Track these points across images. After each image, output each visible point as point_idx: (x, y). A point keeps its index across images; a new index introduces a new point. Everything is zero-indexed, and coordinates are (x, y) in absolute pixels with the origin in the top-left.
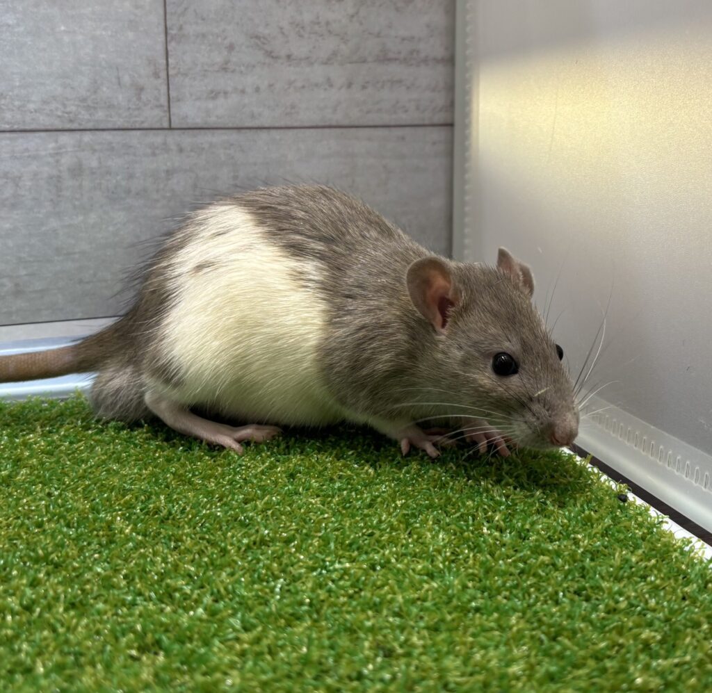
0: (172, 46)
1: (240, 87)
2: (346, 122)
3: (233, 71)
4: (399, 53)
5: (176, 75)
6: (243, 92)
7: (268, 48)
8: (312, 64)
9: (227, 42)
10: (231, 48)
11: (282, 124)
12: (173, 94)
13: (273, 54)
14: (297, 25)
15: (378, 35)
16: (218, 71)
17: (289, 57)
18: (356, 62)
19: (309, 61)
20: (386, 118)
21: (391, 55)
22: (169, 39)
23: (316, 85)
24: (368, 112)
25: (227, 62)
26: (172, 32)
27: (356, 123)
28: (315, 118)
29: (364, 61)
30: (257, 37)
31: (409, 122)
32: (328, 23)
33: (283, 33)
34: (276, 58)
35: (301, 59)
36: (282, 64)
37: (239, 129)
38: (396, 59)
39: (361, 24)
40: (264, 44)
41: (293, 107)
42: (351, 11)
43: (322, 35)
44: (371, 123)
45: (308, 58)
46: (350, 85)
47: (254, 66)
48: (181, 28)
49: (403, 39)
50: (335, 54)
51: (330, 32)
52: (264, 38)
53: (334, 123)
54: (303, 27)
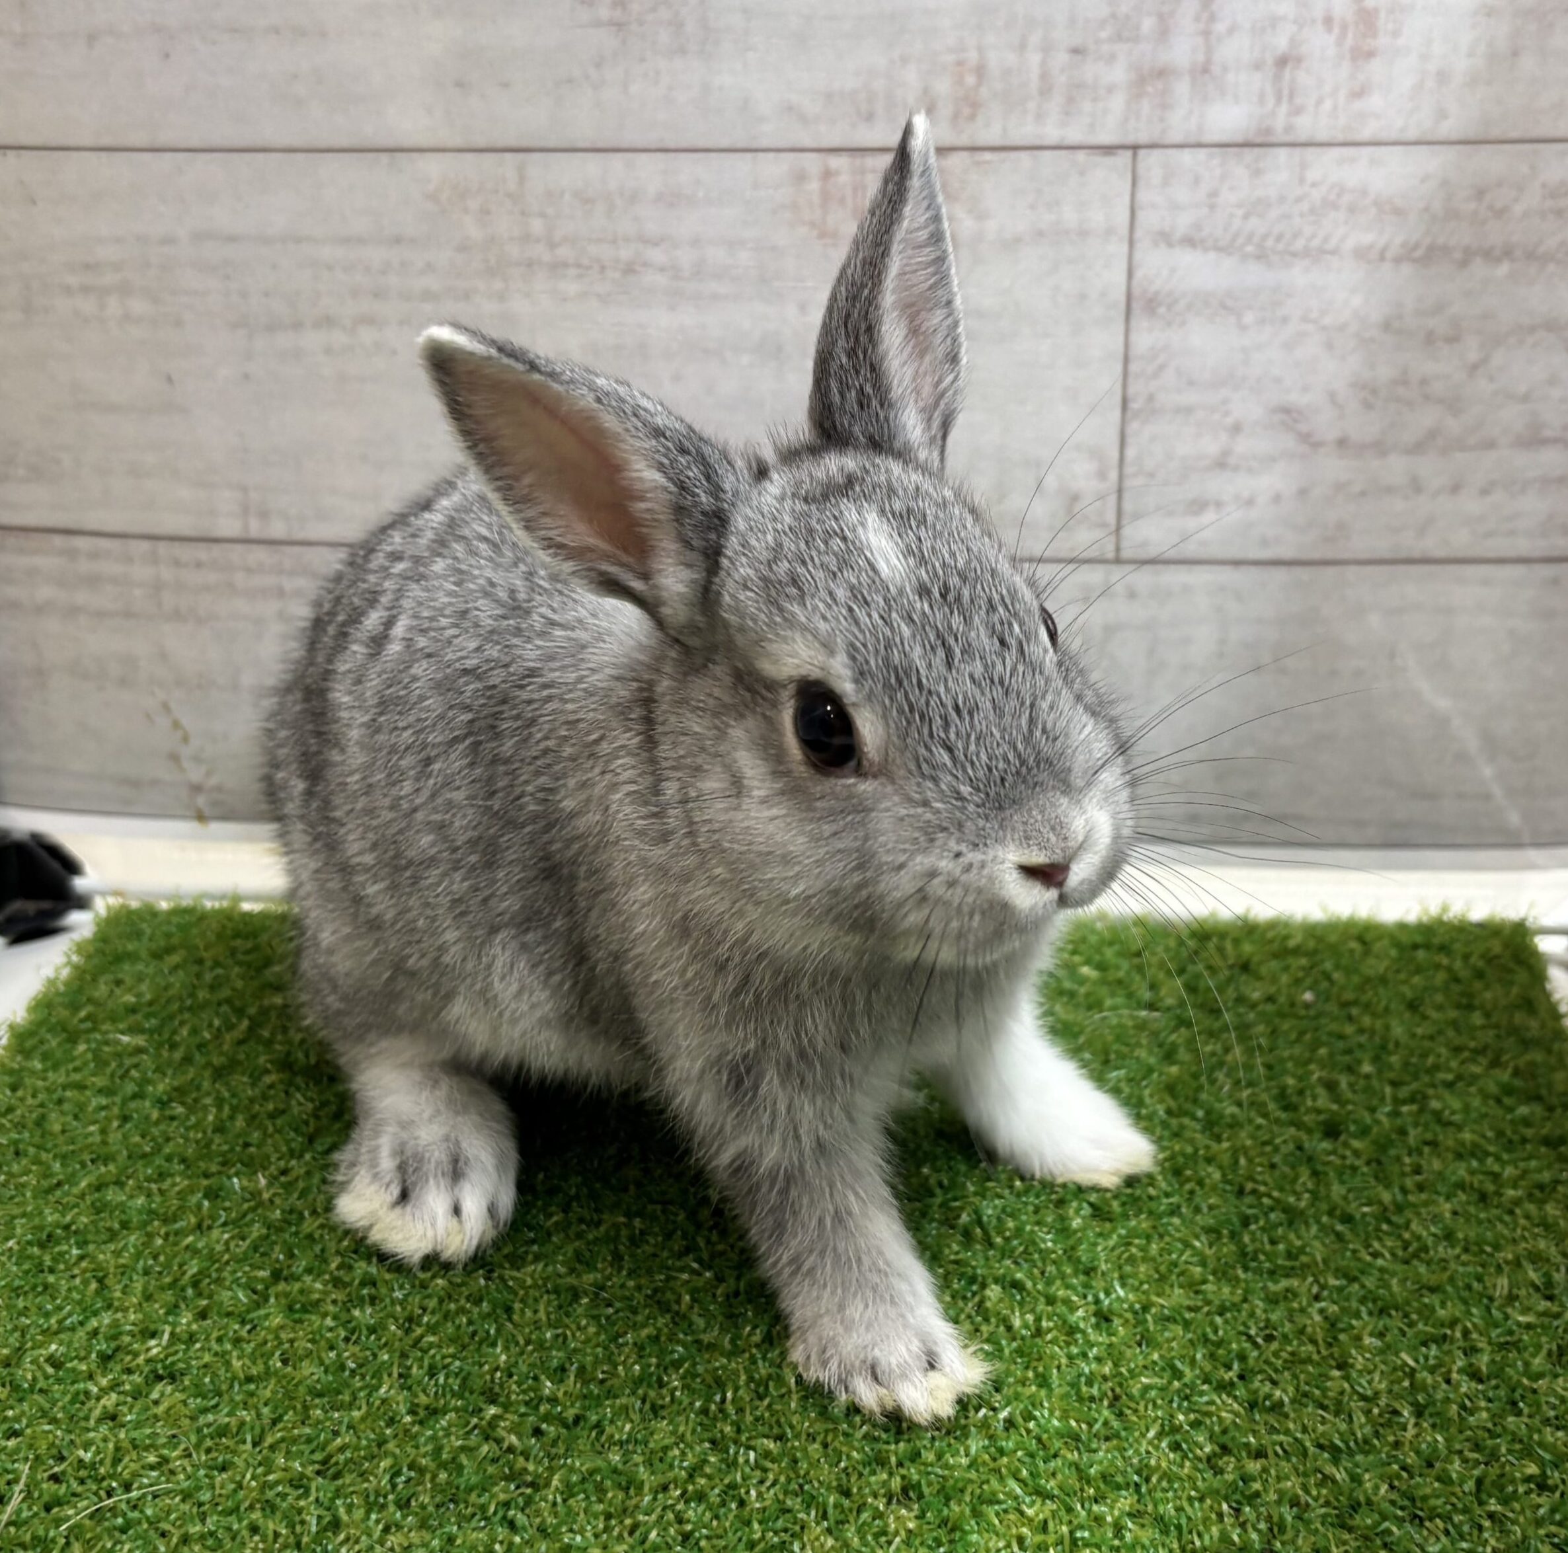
0: (1134, 426)
1: (1245, 497)
2: (1440, 554)
3: (1236, 469)
5: (1135, 475)
6: (1251, 502)
7: (1303, 428)
8: (1384, 453)
9: (1229, 420)
10: (1236, 429)
11: (1316, 555)
12: (1128, 506)
13: (1312, 440)
14: (1365, 387)
15: (1525, 398)
16: (1208, 470)
17: (1341, 442)
18: (1473, 448)
19: (1380, 448)
20: (1523, 546)
21: (1548, 433)
22: (1129, 414)
23: (1390, 490)
24: (1489, 534)
25: (1226, 453)
26: (1134, 406)
27: (1460, 554)
28: (1382, 546)
29: (1490, 445)
30: (1286, 410)
32: (1424, 382)
33: (1334, 403)
34: (1316, 445)
35: (1363, 447)
36: (1326, 455)
37: (1237, 563)
38: (1555, 441)
39: (1492, 379)
40: (1296, 421)
41: (1340, 528)
42: (1473, 356)
43: (1410, 404)
44: (1491, 554)
45: (1375, 444)
46: (1455, 489)
47: (1274, 460)
48: (1150, 399)
50: (1432, 434)
51: (1427, 397)
52: (1299, 412)
53: (1417, 555)
54: (1374, 392)
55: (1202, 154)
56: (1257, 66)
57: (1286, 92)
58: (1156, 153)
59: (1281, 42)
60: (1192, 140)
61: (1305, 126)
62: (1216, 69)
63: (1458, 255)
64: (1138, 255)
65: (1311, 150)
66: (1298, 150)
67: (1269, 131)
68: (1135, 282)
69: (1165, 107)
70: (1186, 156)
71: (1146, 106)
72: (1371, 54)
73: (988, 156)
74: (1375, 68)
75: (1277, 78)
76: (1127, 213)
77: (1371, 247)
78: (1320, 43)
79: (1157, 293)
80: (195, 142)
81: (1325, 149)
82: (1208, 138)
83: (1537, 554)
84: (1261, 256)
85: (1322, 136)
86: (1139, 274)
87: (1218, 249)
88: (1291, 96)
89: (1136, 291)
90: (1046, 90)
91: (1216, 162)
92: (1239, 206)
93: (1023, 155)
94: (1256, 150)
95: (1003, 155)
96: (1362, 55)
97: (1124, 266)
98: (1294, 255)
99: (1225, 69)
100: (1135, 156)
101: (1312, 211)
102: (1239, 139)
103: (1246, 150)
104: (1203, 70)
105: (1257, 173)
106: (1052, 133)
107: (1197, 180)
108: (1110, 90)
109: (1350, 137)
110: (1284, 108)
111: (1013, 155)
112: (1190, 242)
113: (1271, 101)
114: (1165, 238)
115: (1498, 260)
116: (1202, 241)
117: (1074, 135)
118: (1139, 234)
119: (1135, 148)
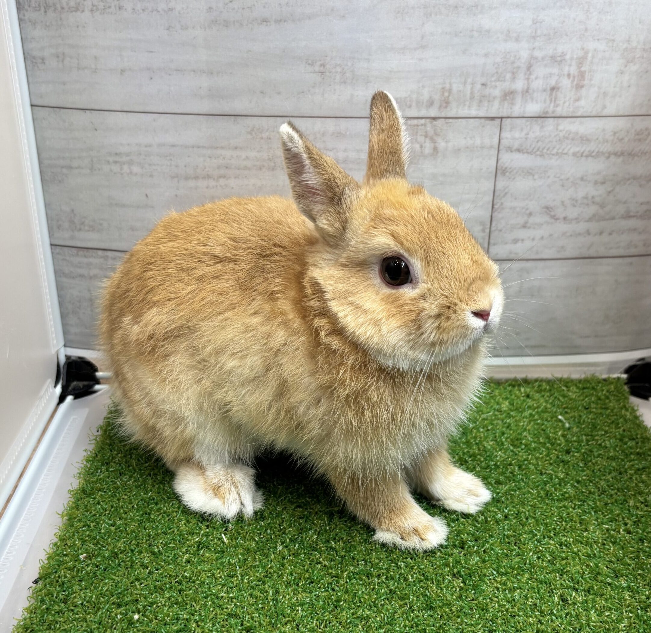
0: (495, 214)
1: (532, 237)
2: (595, 255)
3: (529, 228)
4: (637, 212)
5: (495, 230)
6: (533, 239)
7: (552, 213)
8: (579, 222)
9: (528, 212)
10: (530, 214)
11: (554, 257)
12: (492, 241)
13: (555, 217)
14: (573, 200)
15: (625, 202)
16: (520, 228)
17: (565, 218)
18: (607, 220)
20: (621, 252)
21: (632, 214)
22: (494, 210)
23: (579, 234)
24: (611, 248)
25: (526, 223)
26: (496, 207)
27: (601, 255)
28: (576, 253)
29: (613, 218)
30: (547, 208)
31: (636, 254)
32: (593, 198)
33: (563, 205)
34: (557, 219)
35: (572, 220)
36: (560, 223)
37: (528, 260)
38: (634, 216)
39: (615, 196)
40: (550, 211)
41: (563, 247)
42: (609, 189)
43: (588, 205)
44: (611, 255)
45: (576, 219)
46: (601, 233)
47: (542, 225)
48: (502, 204)
49: (642, 204)
50: (594, 215)
51: (593, 202)
52: (551, 208)
53: (587, 256)
54: (576, 201)
55: (524, 120)
56: (545, 90)
57: (553, 99)
58: (509, 120)
59: (553, 82)
60: (521, 115)
61: (559, 111)
62: (531, 91)
63: (607, 155)
64: (500, 156)
65: (561, 119)
66: (556, 119)
67: (547, 112)
68: (498, 165)
69: (513, 104)
70: (518, 121)
71: (506, 104)
72: (582, 87)
73: (451, 120)
74: (584, 91)
75: (551, 95)
76: (498, 141)
77: (578, 152)
78: (566, 83)
79: (506, 168)
80: (161, 111)
81: (565, 119)
82: (526, 115)
83: (626, 254)
84: (542, 156)
85: (564, 114)
86: (500, 162)
87: (528, 153)
88: (555, 101)
89: (499, 168)
90: (472, 98)
91: (528, 123)
92: (536, 138)
93: (464, 121)
94: (542, 119)
95: (456, 120)
96: (579, 87)
97: (496, 159)
98: (553, 155)
99: (534, 91)
100: (501, 121)
101: (560, 140)
102: (537, 115)
103: (539, 119)
104: (526, 91)
105: (542, 127)
106: (473, 113)
107: (522, 130)
108: (494, 98)
109: (574, 115)
110: (552, 105)
111: (460, 120)
112: (518, 150)
113: (548, 102)
114: (510, 149)
115: (619, 156)
116: (523, 150)
117: (481, 114)
118: (501, 147)
119: (502, 118)
